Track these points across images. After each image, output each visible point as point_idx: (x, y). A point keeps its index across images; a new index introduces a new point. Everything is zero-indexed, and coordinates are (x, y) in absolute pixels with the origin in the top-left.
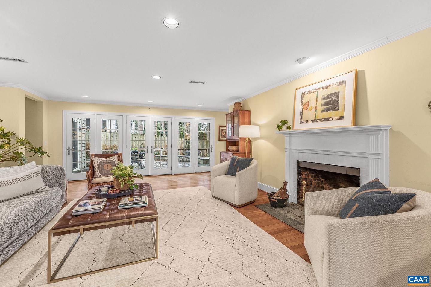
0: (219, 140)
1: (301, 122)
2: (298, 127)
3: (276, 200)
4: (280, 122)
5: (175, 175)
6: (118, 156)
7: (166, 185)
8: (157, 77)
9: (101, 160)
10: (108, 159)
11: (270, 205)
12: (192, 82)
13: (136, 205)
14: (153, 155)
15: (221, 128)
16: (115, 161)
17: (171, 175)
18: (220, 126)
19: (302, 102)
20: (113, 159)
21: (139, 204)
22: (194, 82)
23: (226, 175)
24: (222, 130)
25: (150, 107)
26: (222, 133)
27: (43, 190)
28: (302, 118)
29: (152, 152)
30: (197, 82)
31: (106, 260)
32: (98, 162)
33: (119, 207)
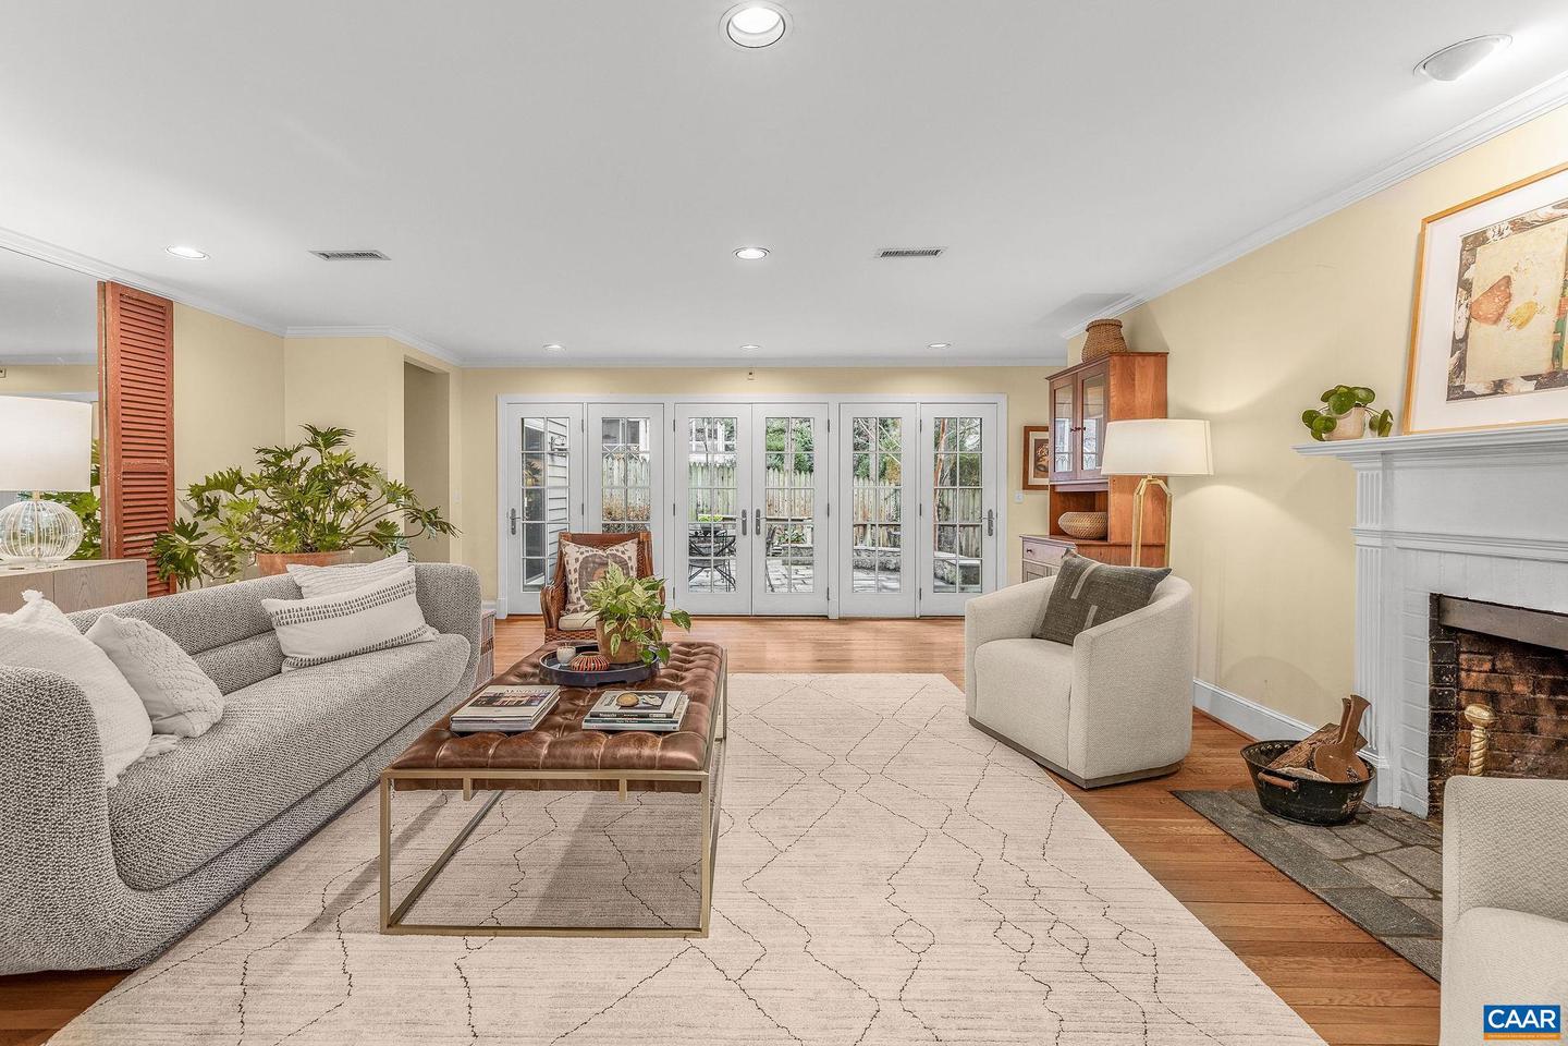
0: (1026, 486)
1: (1456, 392)
2: (1434, 416)
3: (1290, 784)
4: (1325, 398)
5: (843, 620)
6: (639, 543)
7: (805, 655)
8: (751, 254)
9: (586, 554)
10: (608, 552)
11: (1257, 804)
12: (886, 254)
13: (639, 722)
14: (760, 542)
15: (1034, 436)
16: (630, 558)
17: (825, 618)
18: (1028, 430)
19: (1465, 285)
20: (623, 553)
21: (651, 722)
22: (897, 254)
23: (1033, 637)
24: (1040, 443)
25: (751, 368)
26: (1037, 459)
27: (419, 639)
28: (1460, 367)
29: (758, 532)
30: (908, 253)
31: (547, 899)
32: (577, 560)
33: (586, 721)
